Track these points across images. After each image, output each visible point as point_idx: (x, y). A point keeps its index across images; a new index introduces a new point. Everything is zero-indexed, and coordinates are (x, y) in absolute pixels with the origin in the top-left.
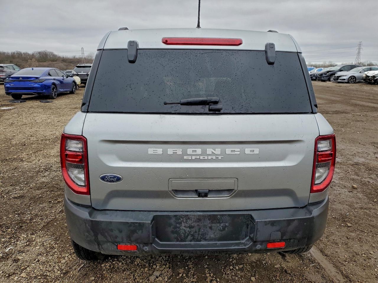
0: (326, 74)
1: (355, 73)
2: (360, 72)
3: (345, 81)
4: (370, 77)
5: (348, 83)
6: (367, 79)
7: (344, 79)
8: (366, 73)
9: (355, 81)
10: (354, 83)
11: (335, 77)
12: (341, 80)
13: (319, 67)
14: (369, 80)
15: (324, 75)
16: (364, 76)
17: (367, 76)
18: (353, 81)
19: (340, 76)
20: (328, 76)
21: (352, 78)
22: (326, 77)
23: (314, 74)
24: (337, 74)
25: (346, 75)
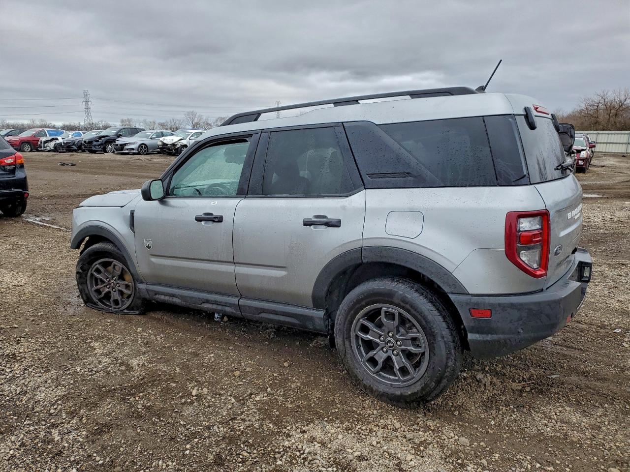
0: (98, 141)
1: (145, 139)
2: (151, 138)
3: (134, 151)
4: (169, 145)
5: (139, 154)
6: (164, 148)
7: (133, 149)
8: (161, 139)
9: (148, 151)
10: (146, 154)
11: (117, 145)
12: (127, 149)
13: (75, 129)
14: (169, 149)
15: (95, 143)
16: (160, 143)
17: (164, 144)
18: (145, 151)
19: (125, 144)
20: (102, 144)
21: (142, 147)
22: (99, 145)
23: (72, 141)
24: (118, 141)
25: (134, 142)
